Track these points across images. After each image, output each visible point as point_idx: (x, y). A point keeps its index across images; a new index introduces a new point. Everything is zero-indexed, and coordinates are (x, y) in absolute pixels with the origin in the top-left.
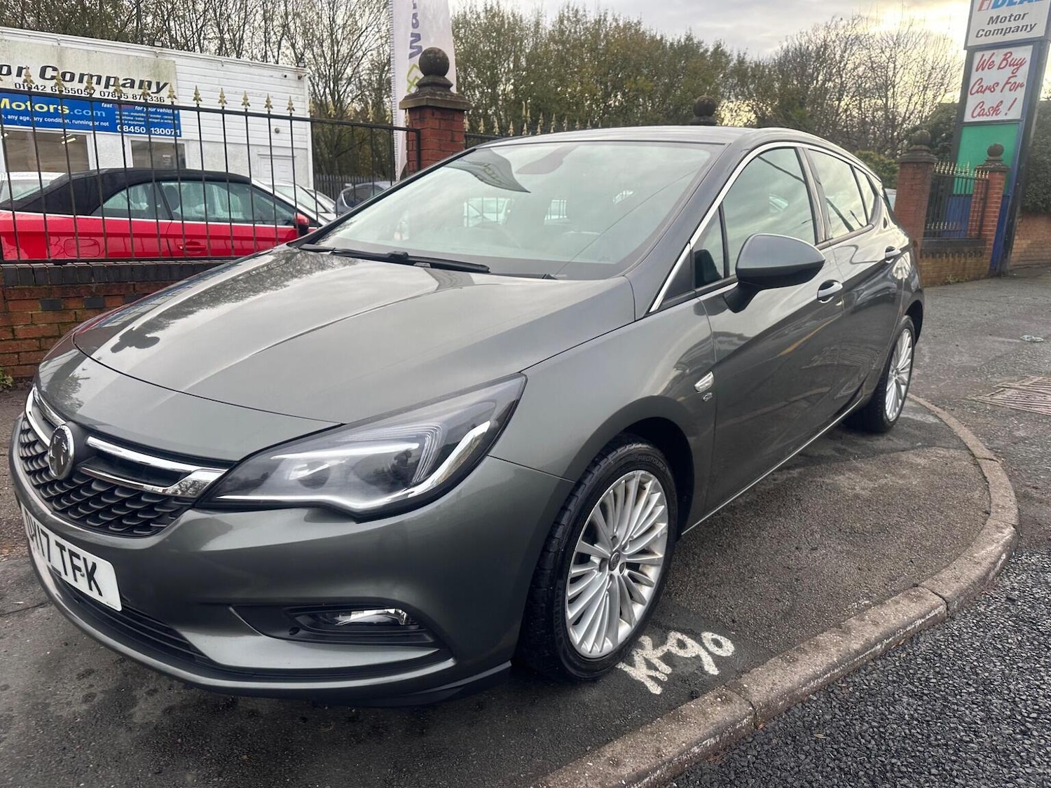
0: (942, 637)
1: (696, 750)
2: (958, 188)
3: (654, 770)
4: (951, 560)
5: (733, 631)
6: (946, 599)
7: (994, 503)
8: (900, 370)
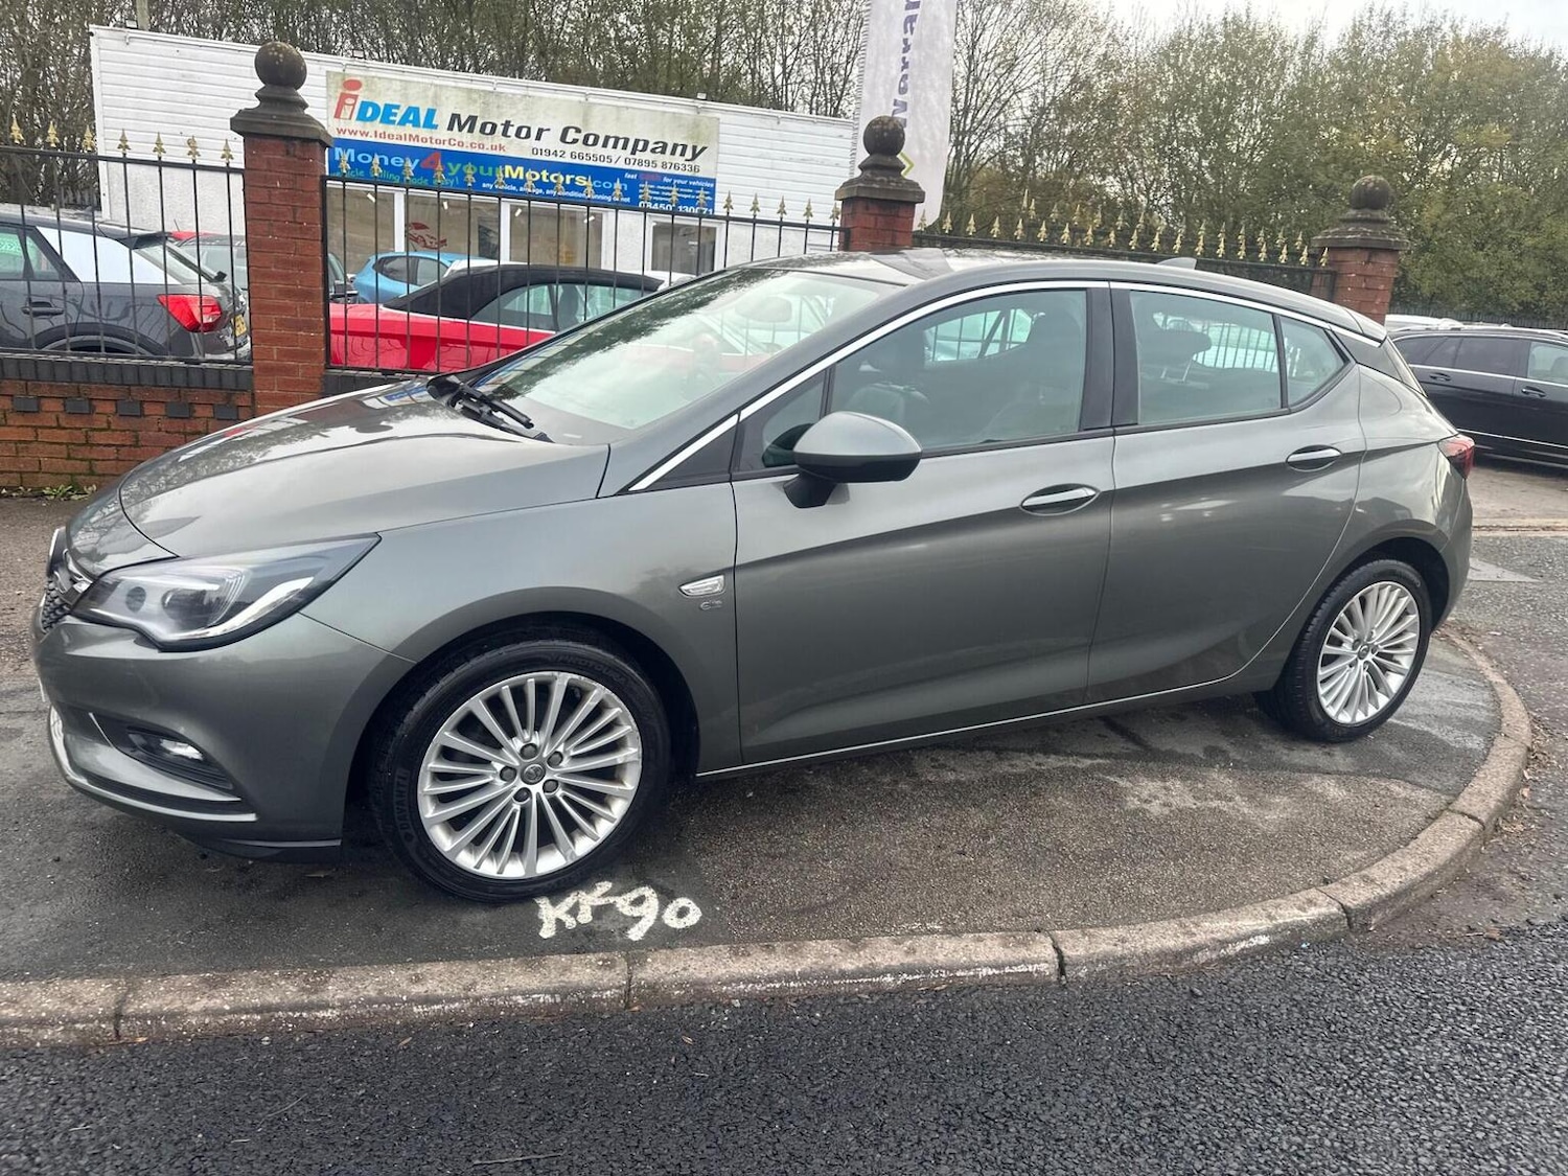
1: (520, 1000)
3: (453, 1001)
4: (1155, 919)
5: (720, 907)
6: (1068, 958)
7: (1364, 872)
8: (1381, 649)
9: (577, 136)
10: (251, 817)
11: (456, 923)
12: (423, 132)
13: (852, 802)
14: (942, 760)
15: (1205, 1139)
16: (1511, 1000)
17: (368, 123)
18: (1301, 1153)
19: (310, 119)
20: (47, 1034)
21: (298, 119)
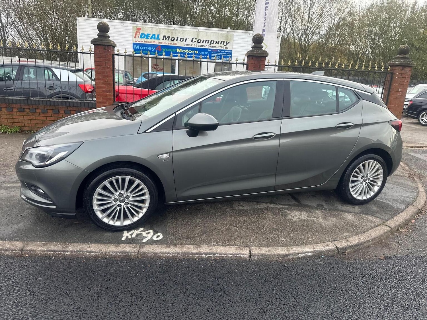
1: (112, 254)
5: (168, 236)
7: (348, 239)
8: (371, 179)
9: (195, 40)
10: (55, 207)
11: (103, 235)
12: (156, 41)
13: (213, 213)
14: (241, 204)
15: (270, 301)
16: (377, 275)
17: (143, 39)
18: (295, 306)
19: (110, 41)
20: (7, 253)
21: (107, 40)
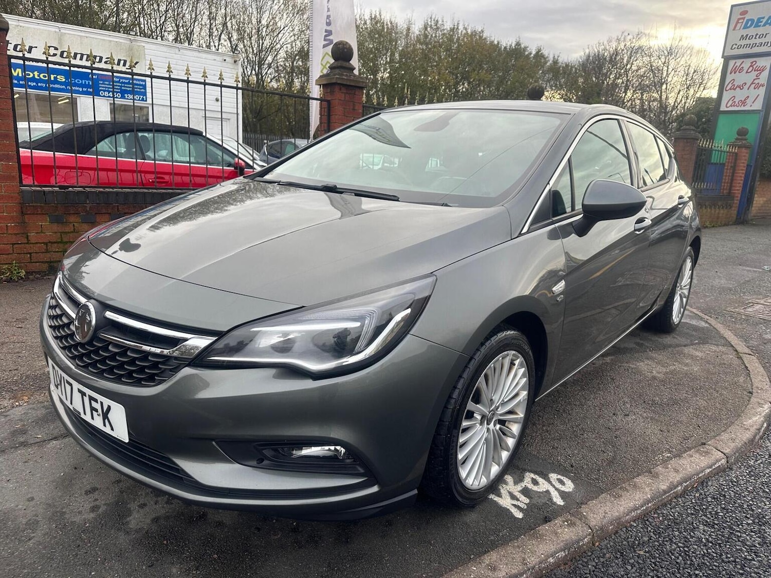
0: (725, 482)
1: (551, 560)
2: (715, 158)
3: (522, 575)
4: (728, 426)
5: (572, 473)
6: (726, 455)
10: (375, 489)
11: (466, 524)
